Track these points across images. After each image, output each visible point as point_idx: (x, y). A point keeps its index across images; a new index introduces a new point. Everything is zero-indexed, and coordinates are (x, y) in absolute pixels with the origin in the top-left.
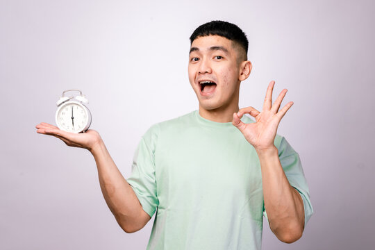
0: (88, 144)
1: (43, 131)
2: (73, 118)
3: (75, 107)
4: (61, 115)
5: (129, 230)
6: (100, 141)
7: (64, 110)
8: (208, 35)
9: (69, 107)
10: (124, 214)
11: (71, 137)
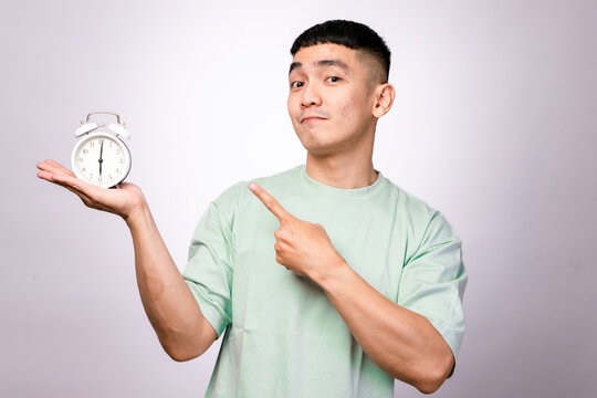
0: (124, 208)
1: (49, 176)
2: (101, 161)
3: (107, 142)
4: (81, 155)
5: (179, 357)
6: (144, 205)
7: (87, 146)
8: (316, 44)
9: (97, 142)
10: (174, 329)
11: (96, 194)
